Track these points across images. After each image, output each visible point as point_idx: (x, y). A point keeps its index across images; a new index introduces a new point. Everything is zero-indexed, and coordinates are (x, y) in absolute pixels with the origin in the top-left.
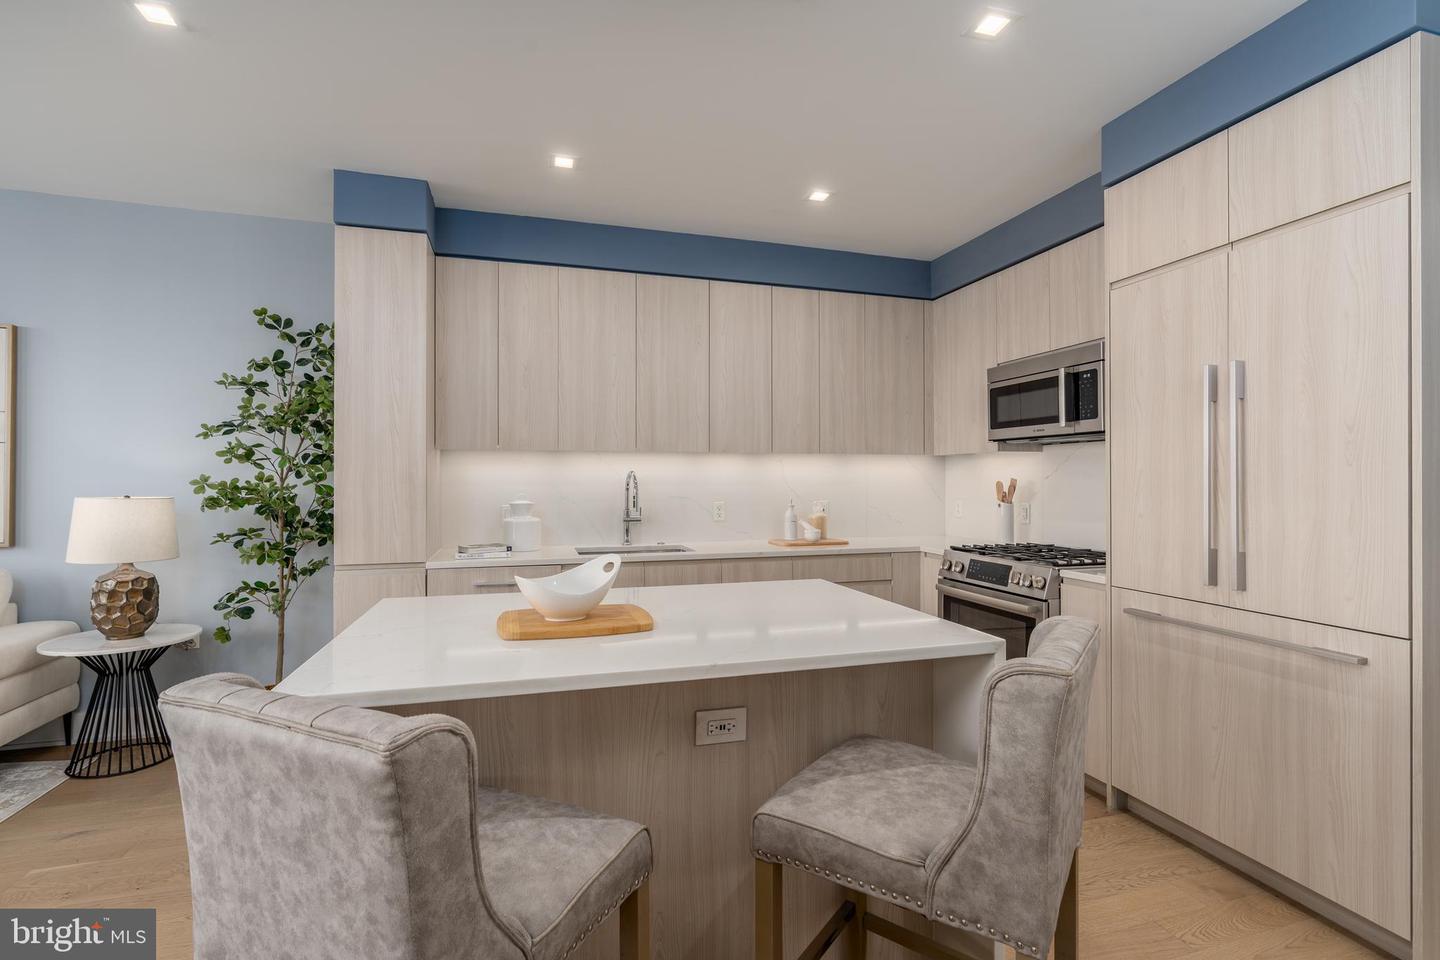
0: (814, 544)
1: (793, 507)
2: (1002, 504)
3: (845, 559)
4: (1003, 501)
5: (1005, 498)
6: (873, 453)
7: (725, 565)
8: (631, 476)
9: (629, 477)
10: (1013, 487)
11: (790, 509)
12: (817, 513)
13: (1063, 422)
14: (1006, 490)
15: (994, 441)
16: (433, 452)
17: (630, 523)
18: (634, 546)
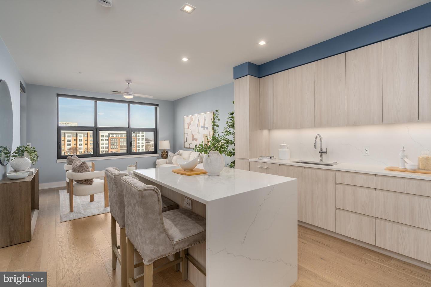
0: (412, 171)
1: (404, 151)
8: (318, 136)
11: (402, 152)
12: (425, 154)
16: (259, 131)
17: (322, 153)
18: (324, 162)
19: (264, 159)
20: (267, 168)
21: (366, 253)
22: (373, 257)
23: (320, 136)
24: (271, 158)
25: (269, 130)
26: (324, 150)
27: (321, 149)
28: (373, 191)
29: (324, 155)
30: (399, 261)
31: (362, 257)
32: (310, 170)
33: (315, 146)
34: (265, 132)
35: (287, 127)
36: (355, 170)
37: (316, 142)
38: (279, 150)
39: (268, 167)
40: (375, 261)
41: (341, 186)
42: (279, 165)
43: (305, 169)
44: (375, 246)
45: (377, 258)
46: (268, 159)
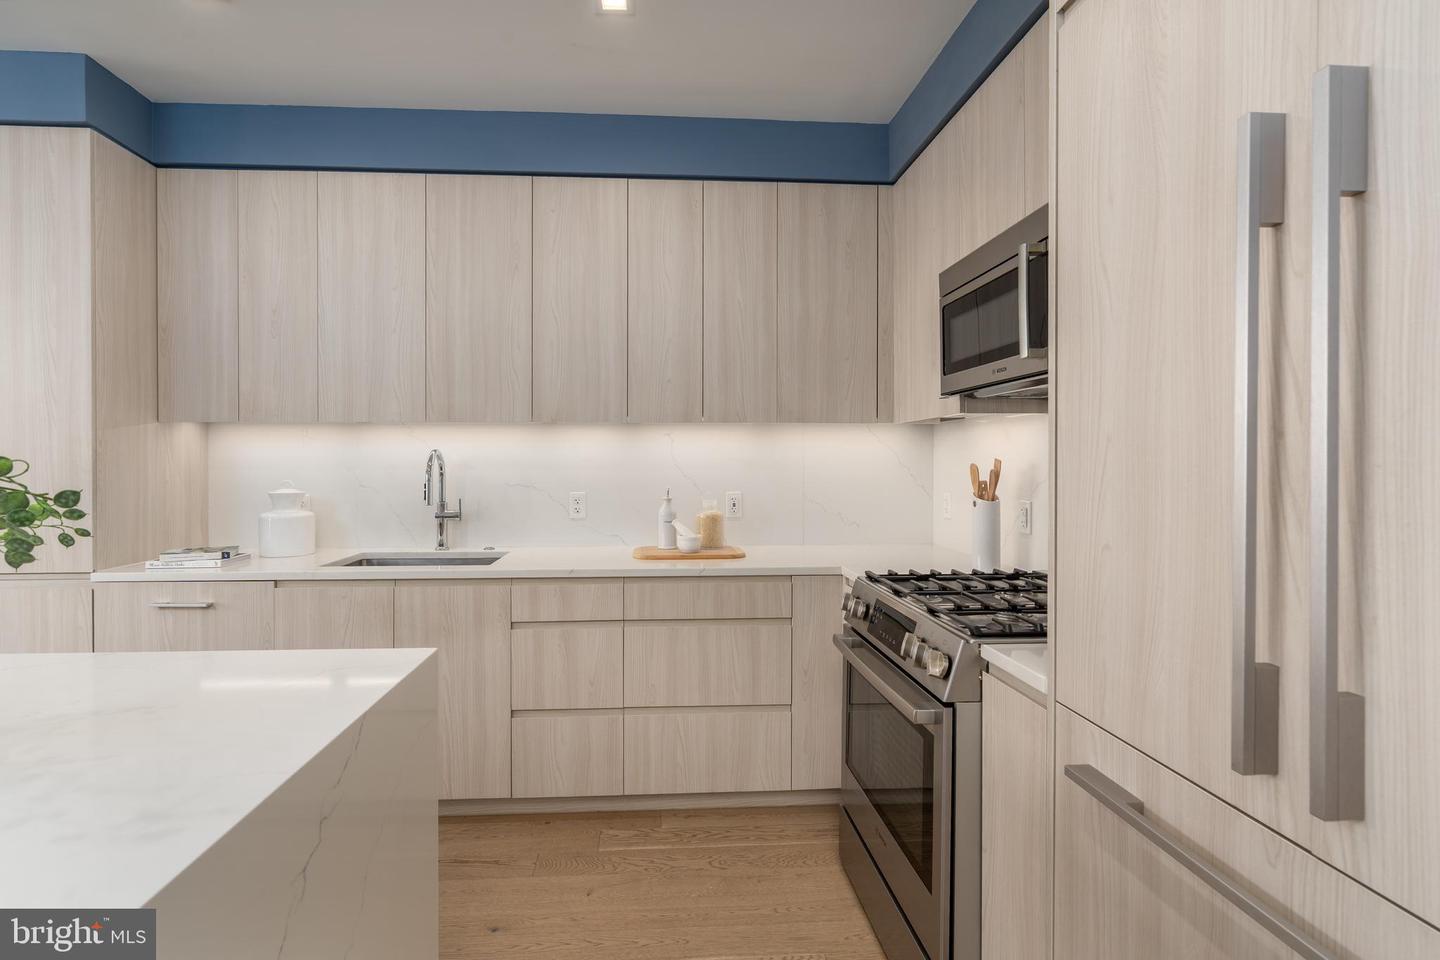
0: (692, 555)
1: (669, 500)
2: (979, 501)
3: (711, 584)
4: (981, 497)
5: (986, 491)
6: (790, 420)
7: (516, 587)
8: (435, 457)
9: (431, 459)
10: (996, 475)
11: (665, 504)
12: (709, 508)
13: (1024, 352)
14: (985, 476)
15: (953, 394)
16: (152, 426)
17: (445, 520)
18: (451, 551)
19: (187, 564)
20: (209, 606)
21: (604, 830)
22: (622, 834)
23: (439, 458)
24: (226, 555)
25: (207, 426)
26: (451, 509)
27: (442, 506)
28: (618, 628)
29: (449, 524)
30: (675, 815)
31: (601, 850)
32: (417, 589)
33: (427, 497)
34: (186, 436)
35: (311, 415)
36: (572, 571)
37: (429, 480)
38: (264, 515)
39: (211, 601)
40: (631, 844)
41: (530, 631)
42: (276, 583)
43: (397, 589)
44: (624, 796)
45: (632, 833)
46: (211, 563)
